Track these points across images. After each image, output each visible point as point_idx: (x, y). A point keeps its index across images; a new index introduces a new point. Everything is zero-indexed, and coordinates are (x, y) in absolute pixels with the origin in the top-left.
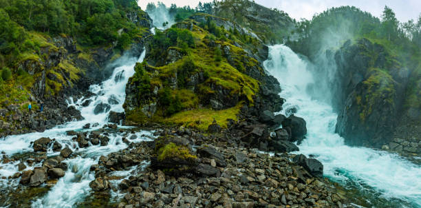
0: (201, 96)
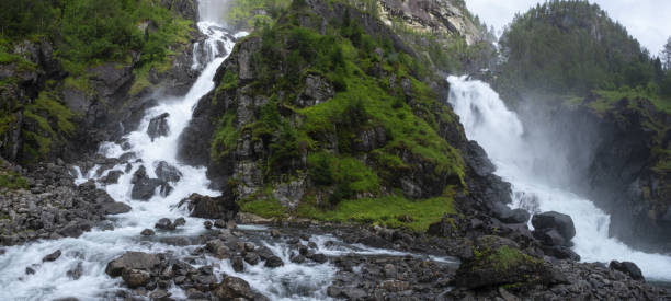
0: (383, 172)
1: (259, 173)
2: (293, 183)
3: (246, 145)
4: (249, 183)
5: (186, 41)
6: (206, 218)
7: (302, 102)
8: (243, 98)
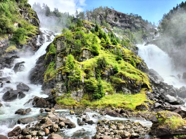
0: (114, 85)
1: (65, 87)
2: (79, 91)
3: (60, 76)
4: (61, 92)
5: (34, 34)
6: (41, 108)
7: (81, 60)
8: (58, 58)
